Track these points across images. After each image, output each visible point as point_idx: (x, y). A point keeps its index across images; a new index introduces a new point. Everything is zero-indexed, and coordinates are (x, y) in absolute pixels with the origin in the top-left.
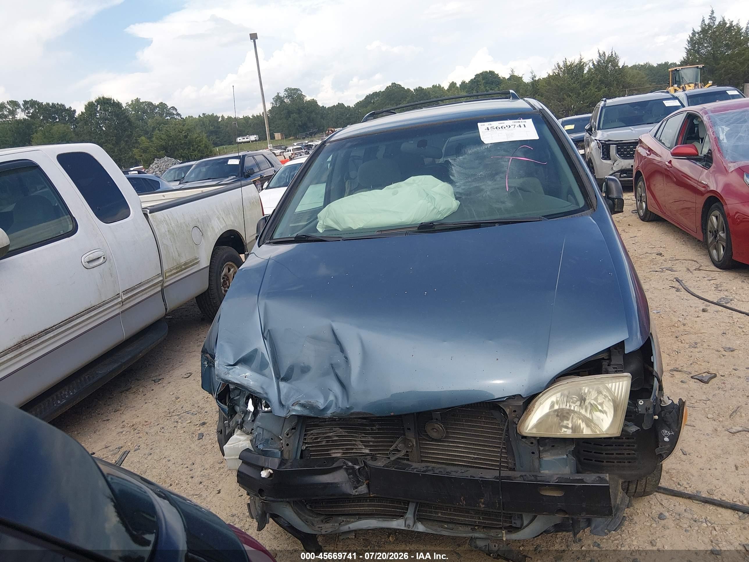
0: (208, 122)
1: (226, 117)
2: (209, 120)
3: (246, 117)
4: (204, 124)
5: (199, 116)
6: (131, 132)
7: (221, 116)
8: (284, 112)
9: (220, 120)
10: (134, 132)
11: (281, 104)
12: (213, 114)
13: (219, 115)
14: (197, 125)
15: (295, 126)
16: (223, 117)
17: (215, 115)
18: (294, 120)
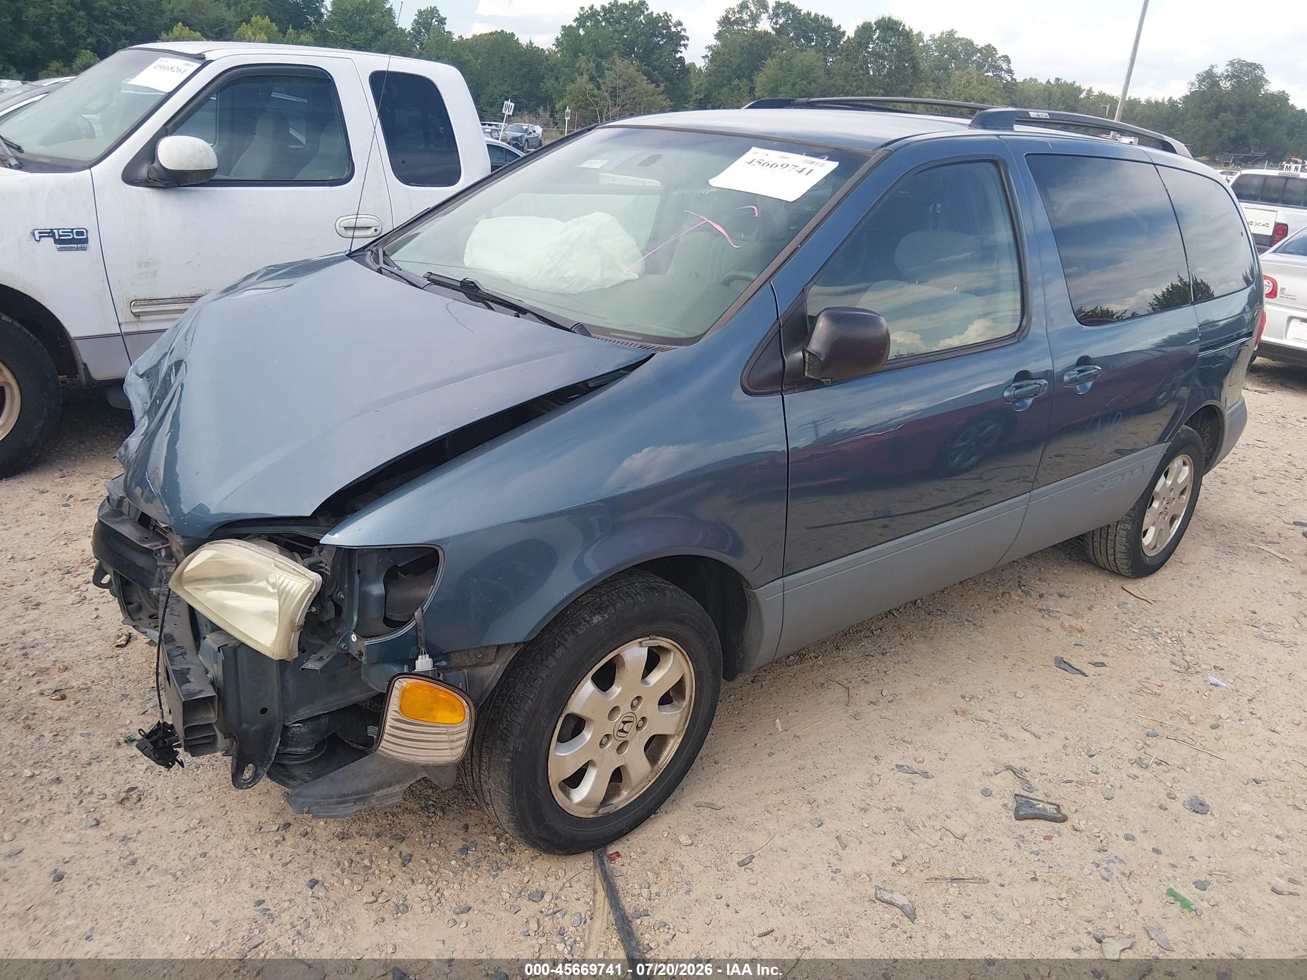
0: (1059, 94)
1: (1096, 93)
2: (1062, 92)
3: (1135, 99)
4: (1050, 98)
5: (1048, 82)
6: (910, 86)
7: (1087, 88)
8: (1209, 105)
9: (1082, 96)
10: (915, 88)
11: (1209, 89)
12: (1075, 82)
13: (1085, 87)
14: (1036, 97)
15: (1220, 136)
16: (1090, 91)
17: (1077, 84)
18: (1223, 125)
